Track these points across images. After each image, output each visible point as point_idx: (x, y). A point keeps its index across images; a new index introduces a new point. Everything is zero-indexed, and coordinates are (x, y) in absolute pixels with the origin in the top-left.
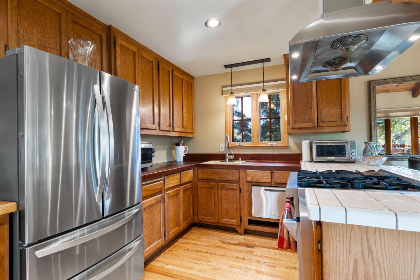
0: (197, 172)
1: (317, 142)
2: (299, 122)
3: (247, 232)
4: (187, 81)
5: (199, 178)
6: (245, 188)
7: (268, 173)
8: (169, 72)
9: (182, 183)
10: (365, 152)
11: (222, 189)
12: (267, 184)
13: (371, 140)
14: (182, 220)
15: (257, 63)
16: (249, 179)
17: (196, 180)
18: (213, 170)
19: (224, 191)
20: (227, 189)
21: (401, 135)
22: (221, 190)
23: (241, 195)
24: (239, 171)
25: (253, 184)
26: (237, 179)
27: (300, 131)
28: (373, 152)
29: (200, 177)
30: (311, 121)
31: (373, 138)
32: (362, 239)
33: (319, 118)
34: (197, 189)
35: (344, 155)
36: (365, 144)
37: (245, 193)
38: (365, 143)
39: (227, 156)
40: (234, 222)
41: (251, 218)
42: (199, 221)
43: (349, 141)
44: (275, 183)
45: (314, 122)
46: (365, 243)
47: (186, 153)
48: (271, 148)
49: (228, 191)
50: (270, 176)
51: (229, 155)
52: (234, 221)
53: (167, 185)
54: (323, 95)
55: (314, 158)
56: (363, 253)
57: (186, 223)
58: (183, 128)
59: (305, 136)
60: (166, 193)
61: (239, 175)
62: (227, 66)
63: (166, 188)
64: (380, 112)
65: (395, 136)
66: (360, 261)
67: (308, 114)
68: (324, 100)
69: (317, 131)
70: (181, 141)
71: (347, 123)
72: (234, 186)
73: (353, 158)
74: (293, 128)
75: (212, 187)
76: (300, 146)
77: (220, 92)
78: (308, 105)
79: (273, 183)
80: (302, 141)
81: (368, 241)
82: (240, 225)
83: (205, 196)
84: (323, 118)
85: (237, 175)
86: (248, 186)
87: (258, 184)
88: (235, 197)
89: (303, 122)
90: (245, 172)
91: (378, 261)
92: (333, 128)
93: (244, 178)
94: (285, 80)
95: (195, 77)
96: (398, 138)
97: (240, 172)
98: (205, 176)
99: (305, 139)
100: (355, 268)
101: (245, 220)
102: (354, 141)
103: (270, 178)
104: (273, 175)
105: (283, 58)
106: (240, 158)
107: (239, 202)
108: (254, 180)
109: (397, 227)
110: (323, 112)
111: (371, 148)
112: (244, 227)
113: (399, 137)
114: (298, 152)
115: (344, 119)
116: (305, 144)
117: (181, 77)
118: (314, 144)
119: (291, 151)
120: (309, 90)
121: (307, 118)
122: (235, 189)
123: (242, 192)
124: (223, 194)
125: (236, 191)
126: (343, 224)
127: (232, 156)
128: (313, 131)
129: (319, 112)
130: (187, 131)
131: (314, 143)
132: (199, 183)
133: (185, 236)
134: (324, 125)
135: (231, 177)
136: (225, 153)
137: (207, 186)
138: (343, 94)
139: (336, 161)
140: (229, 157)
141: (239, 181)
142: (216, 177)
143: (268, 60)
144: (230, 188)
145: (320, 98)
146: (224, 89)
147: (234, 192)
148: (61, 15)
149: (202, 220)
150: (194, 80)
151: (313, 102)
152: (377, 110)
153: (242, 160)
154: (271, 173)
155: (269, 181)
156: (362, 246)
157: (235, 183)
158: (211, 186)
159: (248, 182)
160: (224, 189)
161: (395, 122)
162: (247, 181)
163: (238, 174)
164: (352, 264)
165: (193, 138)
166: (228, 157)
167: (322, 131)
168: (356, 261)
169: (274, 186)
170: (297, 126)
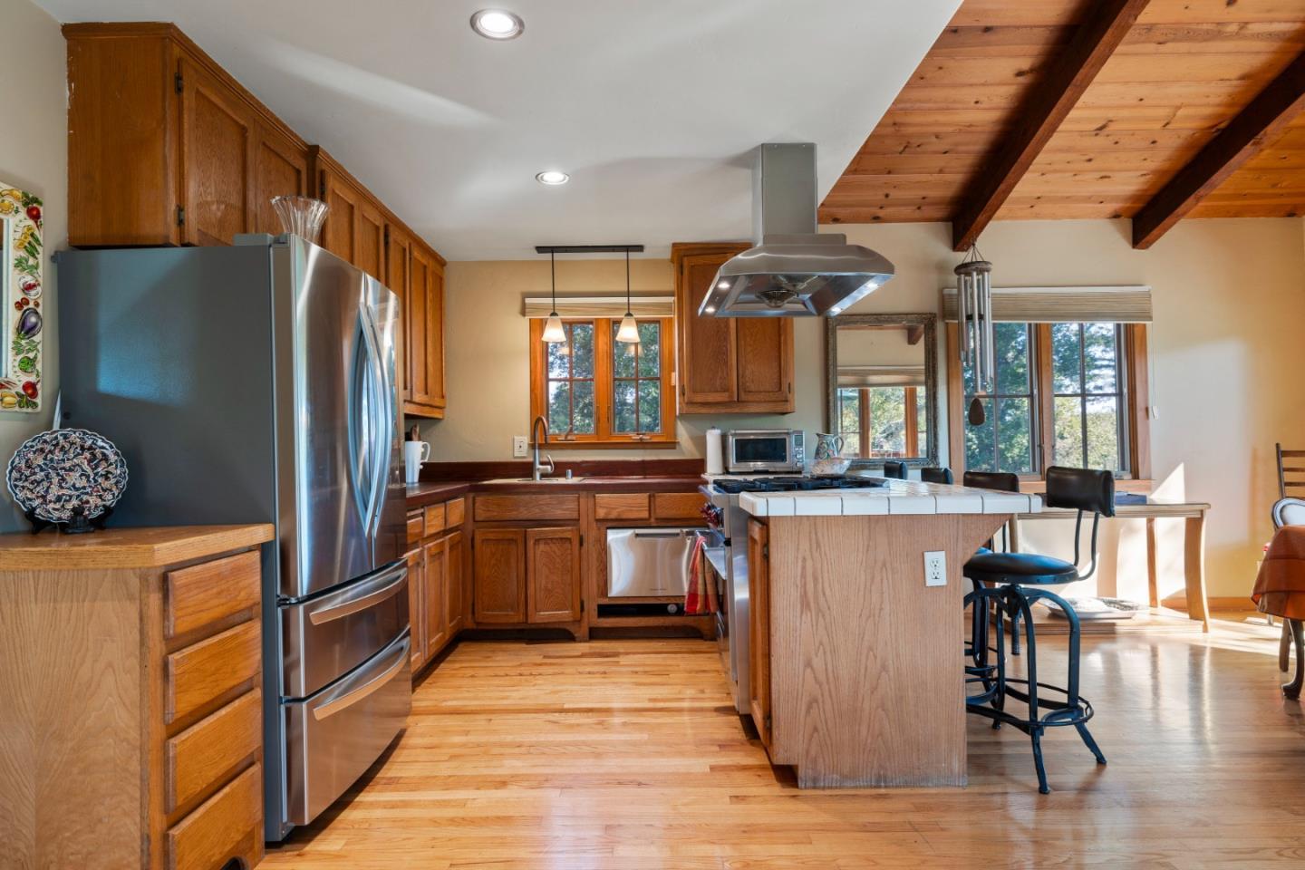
0: (474, 504)
1: (737, 432)
2: (702, 391)
3: (595, 634)
4: (433, 272)
5: (477, 518)
6: (591, 534)
7: (642, 498)
8: (404, 250)
9: (449, 527)
10: (818, 453)
11: (537, 541)
12: (639, 524)
13: (828, 431)
14: (447, 618)
15: (614, 251)
16: (601, 513)
17: (470, 526)
18: (515, 497)
19: (542, 547)
20: (549, 541)
21: (896, 429)
22: (535, 544)
23: (583, 551)
24: (579, 498)
25: (610, 524)
26: (575, 515)
27: (704, 410)
28: (831, 453)
29: (481, 514)
30: (726, 389)
31: (832, 427)
32: (810, 533)
33: (740, 384)
34: (473, 547)
35: (783, 459)
36: (817, 438)
37: (590, 546)
38: (818, 435)
39: (538, 466)
40: (564, 615)
41: (605, 601)
42: (478, 624)
43: (791, 431)
44: (657, 519)
45: (732, 392)
46: (814, 536)
47: (426, 461)
48: (641, 446)
49: (551, 545)
50: (647, 505)
51: (542, 463)
52: (567, 612)
53: (428, 527)
54: (748, 339)
55: (731, 466)
56: (811, 548)
57: (453, 626)
58: (426, 393)
59: (713, 421)
60: (426, 546)
61: (579, 505)
62: (540, 249)
63: (425, 535)
64: (845, 373)
65: (884, 432)
66: (808, 557)
67: (720, 374)
68: (749, 349)
69: (737, 410)
70: (416, 426)
71: (790, 396)
72: (566, 532)
73: (799, 465)
74: (690, 403)
75: (512, 540)
76: (701, 443)
77: (518, 307)
78: (721, 356)
79: (653, 520)
80: (705, 432)
81: (816, 534)
82: (580, 621)
83: (493, 562)
84: (748, 384)
85: (573, 505)
86: (599, 529)
87: (621, 524)
88: (569, 557)
89: (710, 391)
90: (592, 500)
91: (825, 554)
92: (765, 405)
93: (590, 511)
94: (673, 295)
95: (447, 260)
96: (889, 438)
97: (581, 500)
98: (495, 514)
99: (713, 428)
100: (804, 568)
101: (592, 608)
102: (801, 432)
103: (647, 508)
104: (652, 504)
105: (670, 249)
106: (570, 471)
107: (577, 567)
108: (613, 515)
109: (842, 511)
110: (747, 372)
111: (828, 445)
112: (589, 623)
113: (892, 434)
114: (697, 456)
115: (785, 387)
116: (713, 437)
117: (424, 261)
118: (730, 438)
119: (683, 453)
120: (722, 325)
121: (718, 382)
122: (569, 539)
123: (585, 544)
124: (538, 552)
125: (571, 543)
126: (791, 517)
127: (549, 467)
128: (729, 410)
129: (740, 372)
130: (434, 404)
131: (732, 435)
132: (477, 532)
133: (449, 658)
134: (750, 397)
135: (559, 512)
136: (531, 460)
137: (501, 536)
138: (782, 338)
139: (771, 470)
140: (544, 469)
141: (579, 520)
142: (524, 514)
143: (639, 248)
144: (557, 539)
145: (743, 342)
146: (528, 301)
147: (567, 545)
148: (246, 131)
149: (485, 621)
150: (445, 268)
151: (731, 351)
152: (839, 368)
153: (573, 475)
154: (650, 497)
155: (645, 515)
156: (810, 540)
157: (568, 525)
158: (510, 536)
159: (598, 521)
160: (541, 542)
161: (886, 397)
162: (597, 517)
163: (576, 503)
164: (800, 563)
165: (438, 420)
166: (538, 469)
167: (746, 410)
168: (804, 560)
169: (655, 525)
170: (699, 398)
